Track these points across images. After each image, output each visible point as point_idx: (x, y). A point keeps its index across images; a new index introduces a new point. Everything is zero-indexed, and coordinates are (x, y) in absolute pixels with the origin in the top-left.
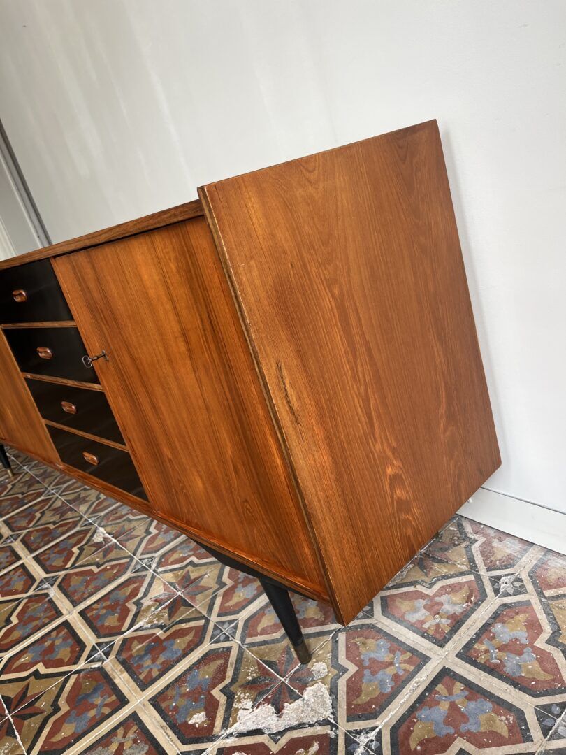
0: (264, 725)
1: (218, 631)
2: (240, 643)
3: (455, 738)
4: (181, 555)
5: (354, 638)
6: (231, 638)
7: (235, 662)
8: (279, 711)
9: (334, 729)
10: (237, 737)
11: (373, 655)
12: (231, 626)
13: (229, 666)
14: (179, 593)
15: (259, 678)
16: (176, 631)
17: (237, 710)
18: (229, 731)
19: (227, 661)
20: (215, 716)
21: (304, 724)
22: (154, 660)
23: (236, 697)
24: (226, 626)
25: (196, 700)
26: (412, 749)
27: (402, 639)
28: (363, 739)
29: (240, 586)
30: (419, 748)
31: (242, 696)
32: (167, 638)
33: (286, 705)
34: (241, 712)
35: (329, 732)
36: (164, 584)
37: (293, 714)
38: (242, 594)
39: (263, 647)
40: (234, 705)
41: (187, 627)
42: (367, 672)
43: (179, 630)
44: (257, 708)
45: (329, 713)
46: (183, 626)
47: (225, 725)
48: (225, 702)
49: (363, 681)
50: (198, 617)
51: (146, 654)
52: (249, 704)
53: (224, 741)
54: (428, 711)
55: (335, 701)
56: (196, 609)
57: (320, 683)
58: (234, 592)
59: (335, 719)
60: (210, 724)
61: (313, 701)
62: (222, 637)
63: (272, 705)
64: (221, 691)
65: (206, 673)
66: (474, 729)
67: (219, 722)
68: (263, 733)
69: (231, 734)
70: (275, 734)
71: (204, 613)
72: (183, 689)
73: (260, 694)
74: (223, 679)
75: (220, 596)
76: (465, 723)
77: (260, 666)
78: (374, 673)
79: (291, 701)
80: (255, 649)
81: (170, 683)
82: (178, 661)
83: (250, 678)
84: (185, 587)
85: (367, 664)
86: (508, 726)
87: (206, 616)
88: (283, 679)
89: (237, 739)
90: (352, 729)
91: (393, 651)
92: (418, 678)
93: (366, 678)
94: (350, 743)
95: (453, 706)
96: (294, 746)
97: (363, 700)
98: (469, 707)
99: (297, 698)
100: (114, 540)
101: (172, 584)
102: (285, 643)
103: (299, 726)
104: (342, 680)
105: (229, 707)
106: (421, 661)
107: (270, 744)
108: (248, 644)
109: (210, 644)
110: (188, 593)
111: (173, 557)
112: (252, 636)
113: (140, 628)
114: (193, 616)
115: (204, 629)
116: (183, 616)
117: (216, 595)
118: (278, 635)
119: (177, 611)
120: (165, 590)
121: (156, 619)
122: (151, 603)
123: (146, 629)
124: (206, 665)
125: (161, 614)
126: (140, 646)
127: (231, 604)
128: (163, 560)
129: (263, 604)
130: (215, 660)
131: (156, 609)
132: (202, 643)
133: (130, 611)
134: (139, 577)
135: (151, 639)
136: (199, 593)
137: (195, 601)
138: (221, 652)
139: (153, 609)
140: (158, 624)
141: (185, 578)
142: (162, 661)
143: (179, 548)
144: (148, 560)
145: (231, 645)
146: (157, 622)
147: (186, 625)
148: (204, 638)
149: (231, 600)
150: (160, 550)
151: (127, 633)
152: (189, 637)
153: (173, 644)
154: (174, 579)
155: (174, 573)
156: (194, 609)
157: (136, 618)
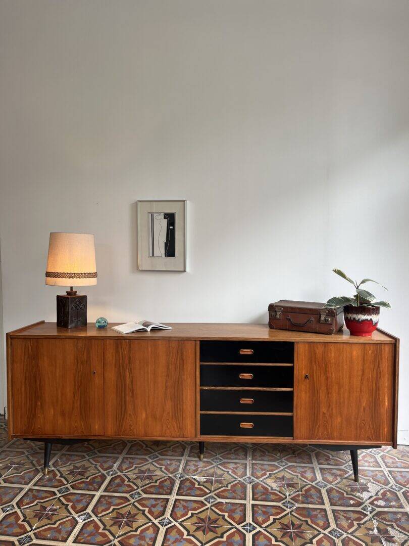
0: (370, 495)
1: (320, 486)
2: (331, 485)
4: (261, 473)
6: (327, 485)
8: (368, 491)
9: (386, 489)
11: (370, 474)
12: (321, 483)
13: (339, 490)
14: (284, 482)
15: (352, 488)
16: (305, 490)
18: (364, 500)
20: (356, 499)
22: (313, 498)
24: (319, 483)
25: (344, 499)
27: (372, 469)
28: (394, 487)
29: (303, 474)
31: (354, 493)
32: (306, 492)
34: (360, 496)
37: (372, 491)
38: (309, 475)
39: (340, 483)
42: (374, 477)
44: (362, 493)
45: (379, 487)
47: (362, 499)
48: (353, 496)
50: (306, 485)
51: (307, 499)
52: (359, 494)
53: (367, 502)
54: (398, 478)
55: (377, 484)
57: (368, 483)
58: (305, 476)
59: (383, 487)
60: (357, 501)
61: (372, 487)
62: (324, 486)
63: (365, 491)
64: (347, 495)
65: (335, 494)
67: (359, 500)
68: (373, 496)
69: (366, 500)
70: (376, 495)
71: (306, 483)
72: (335, 499)
73: (358, 491)
74: (343, 493)
75: (302, 478)
77: (348, 487)
81: (329, 500)
82: (321, 495)
83: (349, 490)
85: (372, 476)
88: (358, 486)
89: (369, 500)
90: (389, 487)
91: (373, 472)
92: (386, 474)
93: (376, 478)
94: (393, 489)
95: (400, 476)
96: (384, 494)
97: (382, 482)
98: (403, 474)
99: (369, 488)
100: (213, 478)
101: (275, 481)
102: (344, 481)
103: (378, 492)
104: (372, 480)
105: (356, 497)
106: (382, 471)
107: (378, 497)
108: (335, 484)
109: (323, 489)
110: (288, 481)
111: (258, 475)
112: (332, 483)
113: (290, 494)
114: (303, 485)
115: (314, 487)
116: (300, 487)
117: (300, 478)
118: (339, 480)
119: (294, 486)
120: (276, 483)
121: (291, 491)
122: (279, 488)
123: (293, 494)
124: (331, 493)
125: (290, 489)
126: (300, 498)
127: (310, 479)
128: (255, 477)
129: (320, 475)
130: (332, 491)
131: (285, 488)
132: (320, 489)
133: (275, 492)
134: (256, 484)
135: (300, 495)
136: (293, 480)
137: (295, 482)
138: (330, 489)
139: (283, 489)
140: (295, 491)
141: (277, 478)
142: (316, 498)
143: (255, 472)
144: (248, 479)
145: (330, 487)
146: (293, 491)
147: (306, 488)
148: (318, 488)
149: (308, 478)
150: (246, 474)
151: (288, 498)
152: (313, 490)
153: (311, 493)
154: (273, 480)
155: (269, 478)
156: (300, 484)
157: (282, 493)
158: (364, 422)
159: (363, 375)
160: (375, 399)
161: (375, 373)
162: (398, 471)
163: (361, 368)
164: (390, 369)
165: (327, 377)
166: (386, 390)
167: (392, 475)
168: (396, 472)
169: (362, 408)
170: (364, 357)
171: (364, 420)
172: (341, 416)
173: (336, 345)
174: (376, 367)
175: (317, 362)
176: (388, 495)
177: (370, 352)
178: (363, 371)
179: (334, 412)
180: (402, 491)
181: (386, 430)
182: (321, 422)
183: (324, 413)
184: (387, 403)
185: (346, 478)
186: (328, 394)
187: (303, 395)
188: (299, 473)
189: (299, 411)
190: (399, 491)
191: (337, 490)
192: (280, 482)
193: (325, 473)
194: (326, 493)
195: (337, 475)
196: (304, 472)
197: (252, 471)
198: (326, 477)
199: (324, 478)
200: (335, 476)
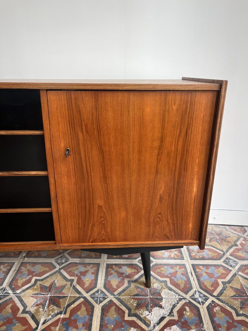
0: (162, 315)
1: (96, 299)
2: (112, 296)
3: (217, 280)
4: (24, 280)
5: (156, 271)
6: (106, 297)
7: (120, 304)
8: (161, 307)
9: (185, 299)
10: (158, 325)
11: (168, 272)
12: (99, 293)
13: (120, 306)
14: (48, 295)
15: (139, 302)
16: (71, 310)
17: (145, 317)
18: (152, 325)
19: (116, 305)
20: (139, 326)
21: (175, 304)
22: (76, 327)
23: (138, 314)
24: (97, 294)
25: (122, 326)
26: (212, 289)
27: (171, 263)
28: (197, 296)
29: (82, 277)
30: (213, 288)
31: (140, 312)
32: (71, 315)
33: (161, 303)
34: (147, 317)
35: (185, 301)
36: (32, 296)
37: (167, 305)
38: (88, 280)
39: (126, 292)
40: (142, 317)
41: (75, 306)
42: (173, 278)
43: (73, 309)
44: (152, 311)
45: (177, 296)
46: (73, 306)
47: (148, 325)
48: (136, 319)
49: (175, 281)
50: (76, 299)
51: (67, 328)
52: (147, 313)
53: (155, 330)
54: (202, 278)
55: (174, 291)
56: (70, 297)
57: (163, 290)
58: (83, 281)
59: (182, 296)
60: (141, 329)
61: (167, 297)
62: (102, 299)
63: (156, 307)
64: (128, 316)
65: (112, 315)
66: (217, 275)
67: (144, 326)
68: (165, 317)
69: (154, 326)
70: (169, 314)
71: (78, 295)
72: (109, 327)
73: (147, 307)
74: (124, 312)
75: (76, 285)
76: (214, 275)
77: (134, 299)
78: (175, 277)
79: (161, 301)
80: (123, 294)
81: (100, 329)
82: (91, 320)
83: (135, 305)
84: (50, 291)
85: (170, 276)
86: (223, 270)
87: (80, 296)
88: (149, 297)
89: (159, 326)
90: (191, 295)
91: (172, 268)
92: (189, 271)
93: (175, 280)
94: (195, 300)
95: (206, 273)
96: (181, 313)
97: (182, 286)
98: (210, 271)
99: (162, 299)
101: (37, 294)
102: (133, 285)
103: (174, 306)
104: (169, 285)
105: (140, 319)
106: (184, 266)
107: (172, 318)
108: (117, 294)
109: (99, 304)
110: (55, 293)
111: (19, 283)
112: (115, 291)
113: (45, 320)
114: (73, 300)
115: (87, 301)
116: (66, 303)
117: (74, 286)
118: (126, 284)
119: (59, 303)
120: (36, 299)
121: (51, 312)
122: (35, 308)
123: (50, 319)
124: (108, 313)
125: (51, 309)
126: (58, 328)
127: (88, 285)
128: (13, 287)
129: (104, 278)
130: (110, 308)
131: (44, 308)
132: (94, 306)
133: (25, 318)
134: (6, 301)
135: (60, 321)
136: (63, 290)
137: (65, 294)
138: (109, 304)
139: (41, 309)
140: (55, 314)
141: (43, 288)
142: (81, 325)
143: (17, 277)
144: (1, 291)
145: (110, 299)
146: (53, 313)
147: (74, 305)
148: (92, 304)
149: (85, 284)
150: (3, 283)
151: (39, 328)
152: (83, 308)
153: (78, 316)
154: (35, 291)
155: (31, 289)
156: (69, 297)
157: (36, 318)
158: (159, 216)
159: (161, 148)
160: (178, 183)
161: (181, 143)
162: (203, 265)
163: (157, 134)
164: (206, 136)
165: (102, 152)
166: (196, 170)
167: (195, 272)
168: (201, 267)
169: (158, 197)
170: (164, 116)
171: (160, 213)
172: (127, 210)
173: (116, 94)
174: (183, 134)
175: (84, 127)
176: (188, 313)
177: (174, 108)
178: (162, 140)
179: (115, 203)
180: (207, 303)
181: (191, 225)
182: (95, 218)
183: (100, 207)
184: (195, 188)
185: (136, 281)
186: (105, 178)
187: (65, 180)
188: (77, 275)
189: (60, 205)
190: (203, 303)
191: (117, 305)
192: (43, 295)
193: (111, 274)
194: (100, 313)
195: (126, 275)
196: (84, 274)
197: (13, 278)
198: (110, 281)
199: (107, 283)
200: (122, 278)
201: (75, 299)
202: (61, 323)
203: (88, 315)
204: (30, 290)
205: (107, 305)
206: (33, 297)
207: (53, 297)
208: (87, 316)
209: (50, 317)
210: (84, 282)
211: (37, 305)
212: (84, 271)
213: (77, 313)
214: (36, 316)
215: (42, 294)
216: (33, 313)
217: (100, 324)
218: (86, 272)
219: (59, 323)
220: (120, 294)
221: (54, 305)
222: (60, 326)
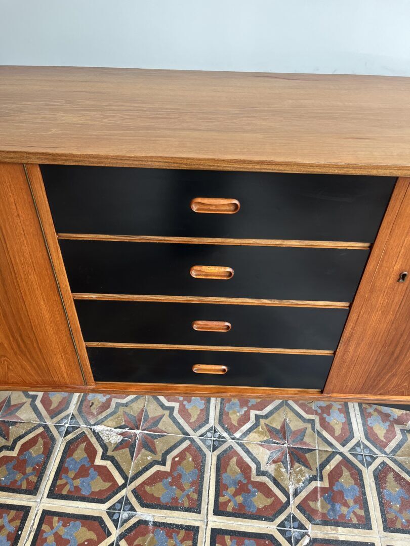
1: (359, 457)
2: (384, 455)
4: (238, 414)
6: (374, 456)
7: (400, 469)
12: (362, 447)
13: (400, 474)
14: (285, 445)
16: (329, 475)
19: (394, 471)
22: (346, 504)
24: (358, 450)
29: (325, 415)
32: (331, 483)
36: (261, 445)
38: (336, 420)
39: (402, 449)
41: (332, 467)
46: (329, 468)
50: (330, 456)
51: (333, 505)
56: (319, 450)
58: (329, 423)
62: (369, 459)
65: (393, 487)
71: (330, 449)
72: (394, 507)
75: (322, 431)
80: (399, 453)
81: (381, 510)
82: (364, 493)
84: (284, 438)
87: (333, 450)
100: (137, 432)
101: (267, 442)
108: (391, 453)
109: (367, 468)
110: (293, 441)
111: (232, 419)
112: (385, 447)
113: (296, 490)
114: (325, 456)
115: (347, 461)
116: (317, 461)
117: (318, 432)
118: (399, 437)
119: (306, 460)
120: (269, 449)
121: (299, 476)
122: (273, 466)
123: (303, 488)
124: (385, 483)
125: (297, 470)
126: (319, 504)
127: (340, 433)
128: (226, 426)
129: (360, 421)
130: (386, 476)
131: (286, 468)
132: (361, 471)
133: (265, 484)
134: (225, 451)
135: (319, 493)
136: (304, 437)
137: (309, 445)
138: (382, 468)
139: (283, 470)
140: (307, 479)
141: (272, 431)
142: (352, 501)
143: (226, 409)
144: (212, 433)
145: (382, 461)
146: (304, 478)
147: (330, 466)
148: (357, 466)
149: (334, 429)
150: (208, 418)
151: (291, 502)
152: (346, 473)
153: (342, 486)
154: (262, 436)
155: (256, 432)
156: (317, 451)
157: (280, 485)
182: (402, 367)
187: (376, 317)
188: (317, 413)
191: (396, 472)
192: (277, 444)
193: (370, 415)
194: (374, 483)
195: (395, 419)
196: (327, 410)
197: (220, 409)
198: (372, 428)
199: (368, 431)
200: (389, 423)
201: (328, 455)
202: (321, 496)
203: (356, 484)
204: (254, 434)
205: (380, 470)
206: (263, 447)
207: (294, 449)
208: (356, 486)
209: (301, 484)
210: (332, 426)
211: (274, 462)
212: (325, 406)
213: (339, 480)
214: (279, 480)
215: (275, 443)
216: (273, 475)
217: (379, 501)
218: (329, 407)
219: (317, 496)
220: (394, 451)
221: (300, 463)
222: (321, 502)
